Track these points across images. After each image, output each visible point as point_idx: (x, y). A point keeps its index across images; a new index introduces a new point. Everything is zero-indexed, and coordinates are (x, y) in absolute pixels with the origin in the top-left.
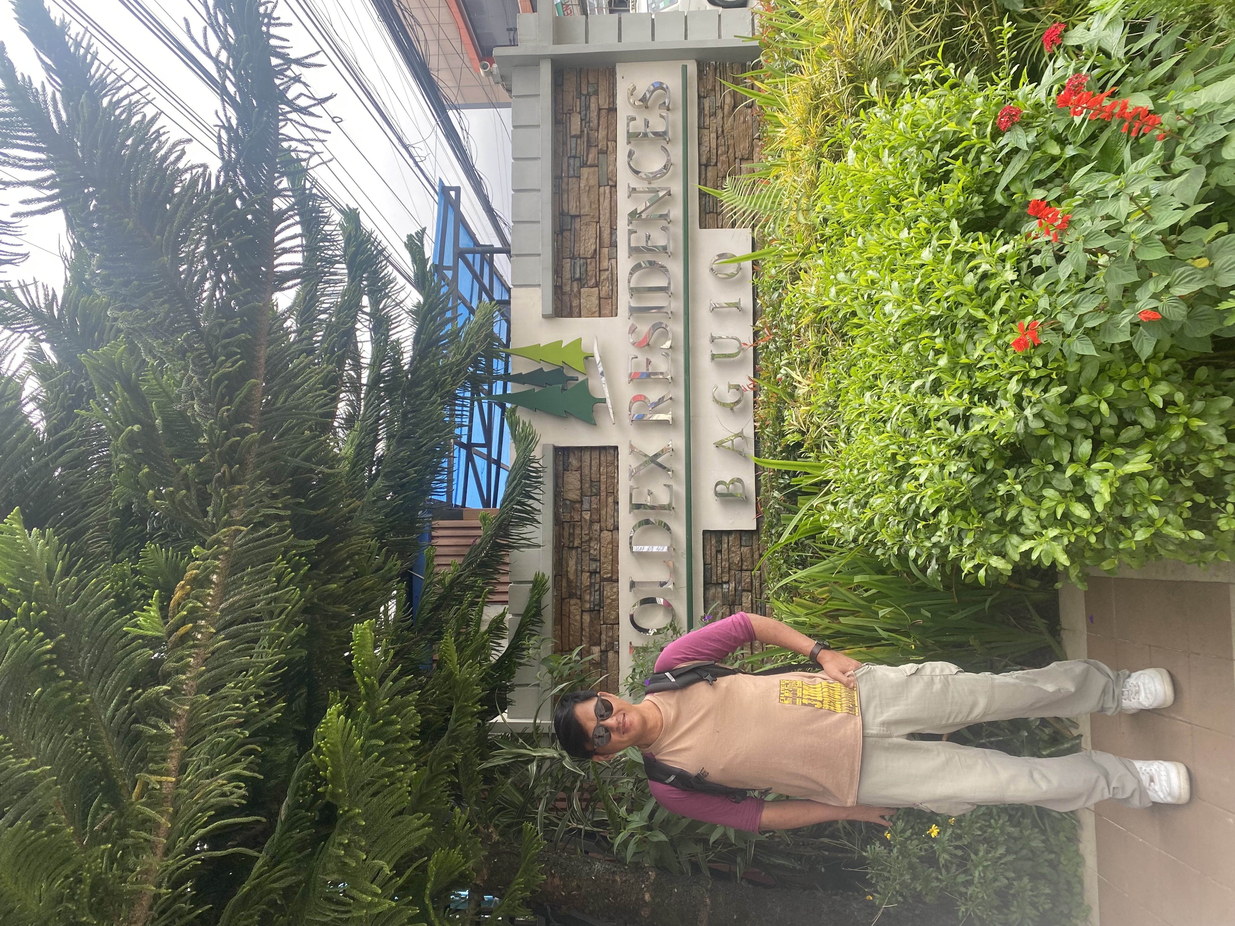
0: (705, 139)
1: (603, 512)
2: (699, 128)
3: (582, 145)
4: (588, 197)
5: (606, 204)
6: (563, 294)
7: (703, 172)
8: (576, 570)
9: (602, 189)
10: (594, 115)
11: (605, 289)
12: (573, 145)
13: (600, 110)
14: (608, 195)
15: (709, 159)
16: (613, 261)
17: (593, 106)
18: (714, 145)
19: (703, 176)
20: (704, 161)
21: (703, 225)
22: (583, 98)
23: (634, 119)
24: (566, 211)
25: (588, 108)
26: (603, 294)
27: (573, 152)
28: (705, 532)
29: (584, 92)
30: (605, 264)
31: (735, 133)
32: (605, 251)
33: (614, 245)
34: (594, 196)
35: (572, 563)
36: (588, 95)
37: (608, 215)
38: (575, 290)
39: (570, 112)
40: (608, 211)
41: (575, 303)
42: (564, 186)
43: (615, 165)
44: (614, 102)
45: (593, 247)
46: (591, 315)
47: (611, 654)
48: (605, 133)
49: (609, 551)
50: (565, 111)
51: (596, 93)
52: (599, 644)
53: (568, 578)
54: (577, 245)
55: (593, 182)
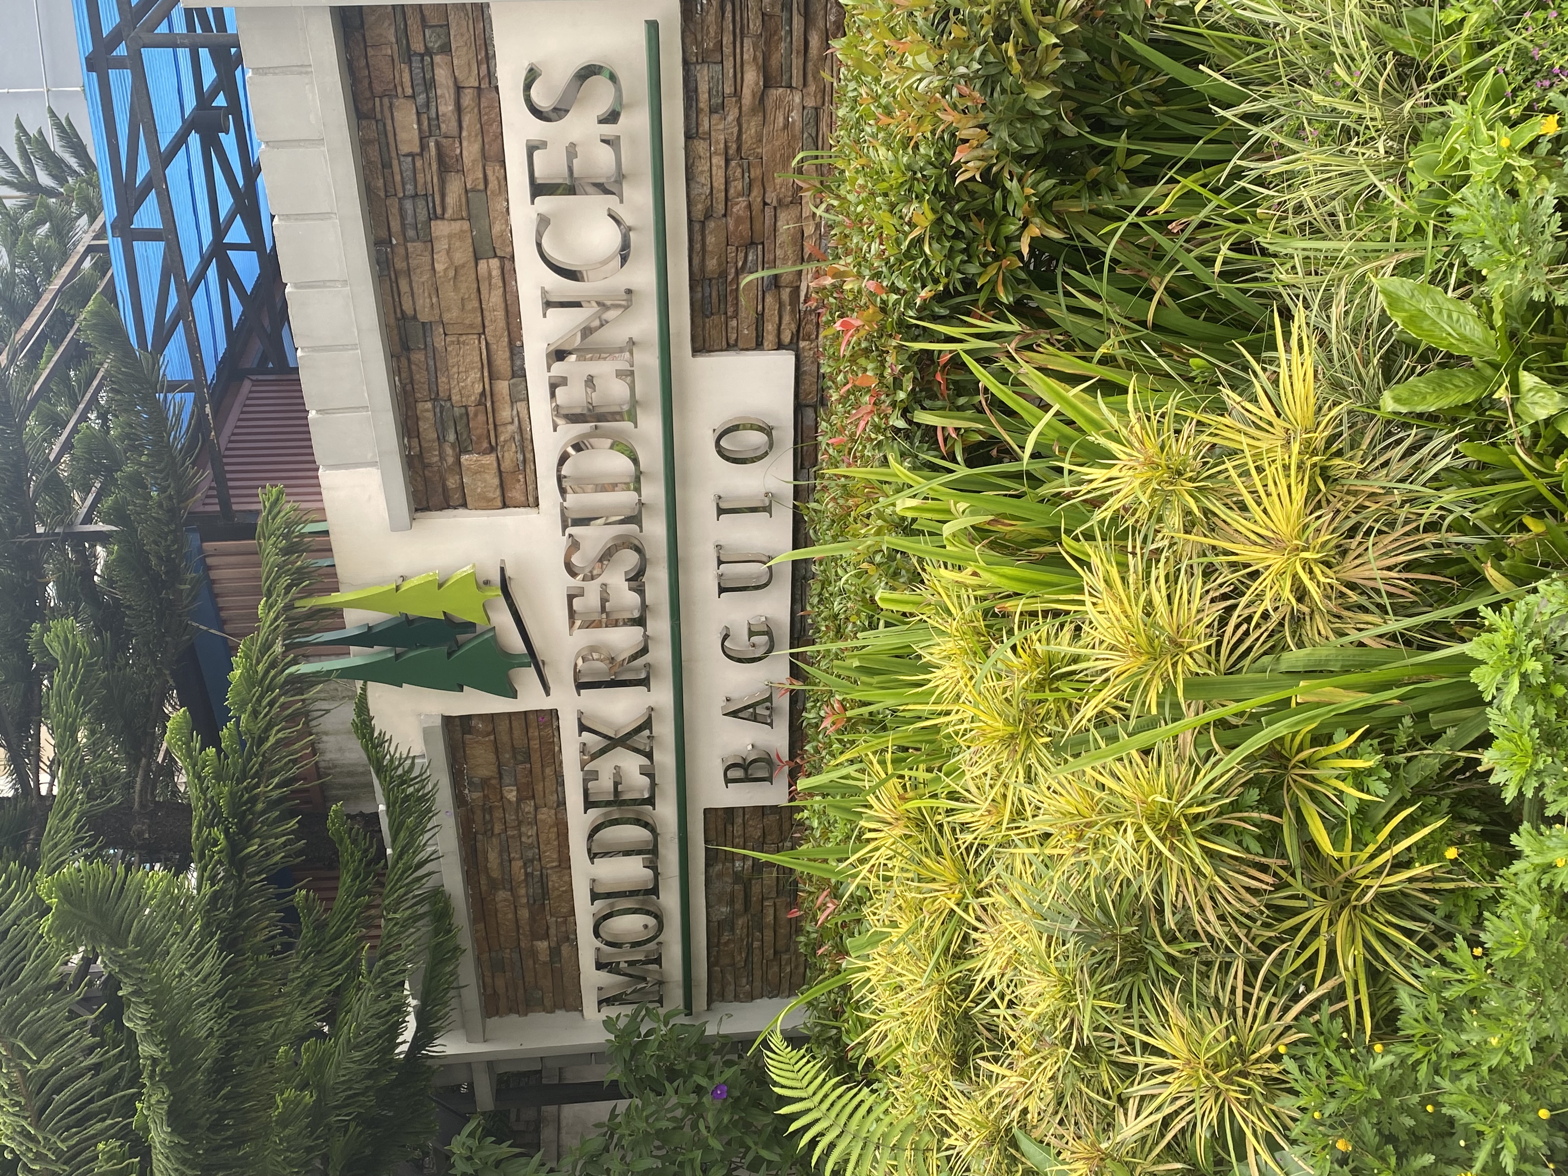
0: (702, 166)
1: (539, 788)
2: (688, 137)
3: (429, 175)
4: (456, 288)
5: (494, 299)
6: (426, 466)
7: (697, 237)
8: (501, 864)
9: (482, 264)
10: (447, 108)
11: (510, 456)
12: (408, 174)
13: (459, 89)
14: (497, 280)
15: (708, 215)
16: (521, 406)
17: (442, 75)
18: (719, 183)
19: (698, 246)
20: (699, 215)
21: (700, 347)
22: (416, 64)
23: (542, 145)
24: (410, 312)
25: (430, 84)
26: (507, 465)
27: (409, 187)
28: (706, 811)
29: (418, 46)
30: (505, 413)
31: (765, 150)
32: (503, 386)
33: (519, 373)
34: (467, 285)
35: (493, 856)
36: (429, 52)
37: (502, 324)
38: (450, 460)
39: (391, 94)
40: (500, 314)
41: (452, 482)
42: (400, 265)
43: (507, 223)
44: (491, 75)
45: (478, 388)
46: (486, 504)
48: (476, 147)
49: (553, 836)
50: (378, 88)
51: (446, 49)
52: (547, 936)
54: (442, 379)
55: (463, 255)
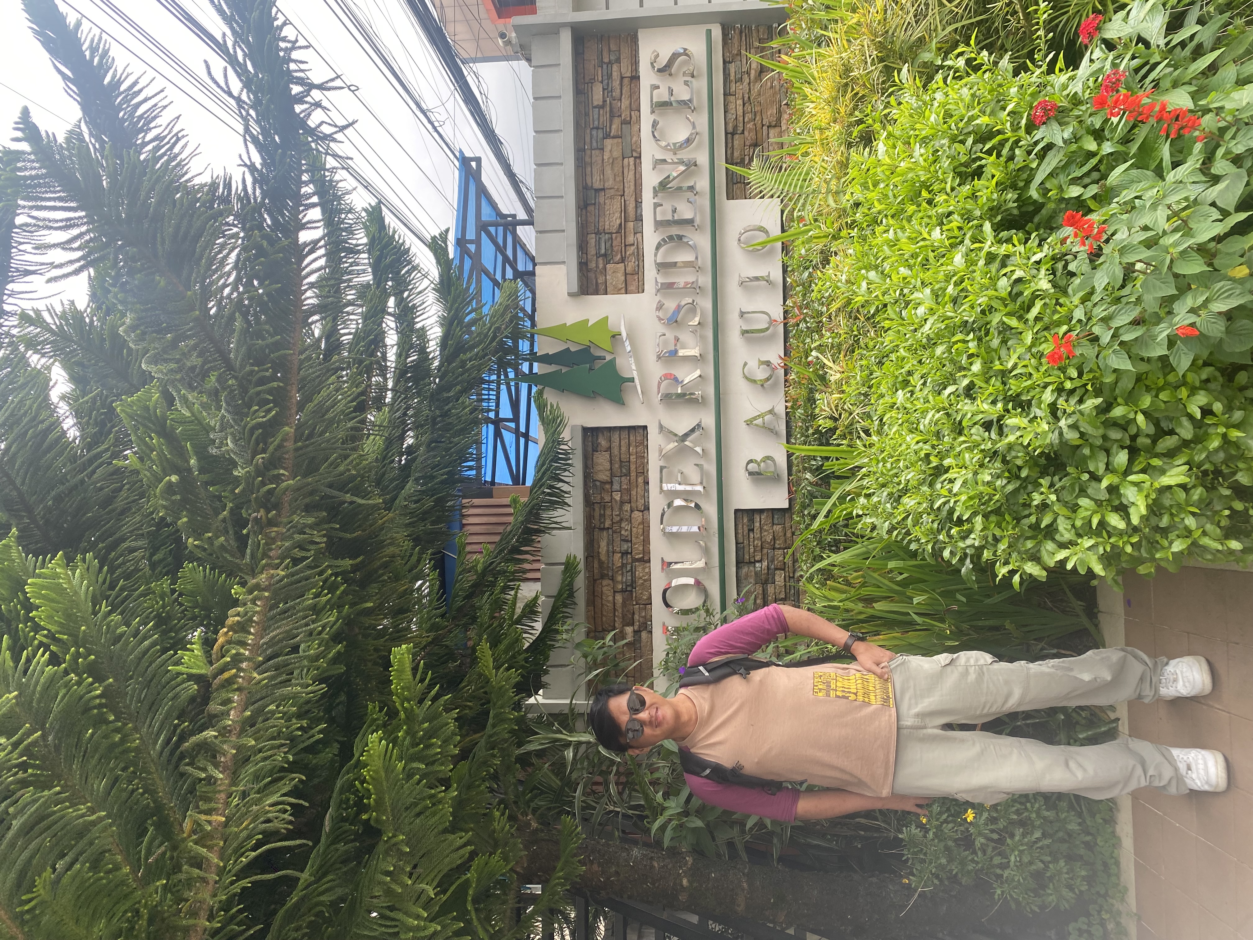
0: (732, 106)
1: (634, 493)
2: (725, 95)
3: (605, 117)
4: (612, 169)
5: (630, 176)
6: (588, 271)
7: (730, 141)
8: (608, 551)
9: (626, 160)
10: (616, 84)
11: (631, 265)
12: (596, 116)
13: (622, 78)
14: (632, 167)
15: (735, 127)
16: (639, 235)
17: (615, 75)
18: (740, 112)
19: (730, 145)
20: (730, 129)
21: (730, 196)
22: (605, 66)
23: (658, 87)
24: (590, 184)
25: (610, 76)
26: (629, 270)
27: (596, 123)
28: (737, 511)
29: (606, 60)
30: (631, 239)
31: (762, 99)
32: (631, 225)
33: (639, 219)
34: (618, 168)
35: (603, 544)
36: (610, 63)
37: (633, 188)
38: (601, 266)
39: (592, 81)
40: (632, 184)
41: (601, 280)
42: (588, 159)
43: (639, 136)
44: (637, 70)
45: (618, 222)
46: (618, 291)
47: (644, 634)
48: (628, 102)
49: (641, 531)
50: (587, 80)
51: (618, 60)
52: (633, 625)
53: (599, 560)
54: (601, 220)
55: (617, 153)
